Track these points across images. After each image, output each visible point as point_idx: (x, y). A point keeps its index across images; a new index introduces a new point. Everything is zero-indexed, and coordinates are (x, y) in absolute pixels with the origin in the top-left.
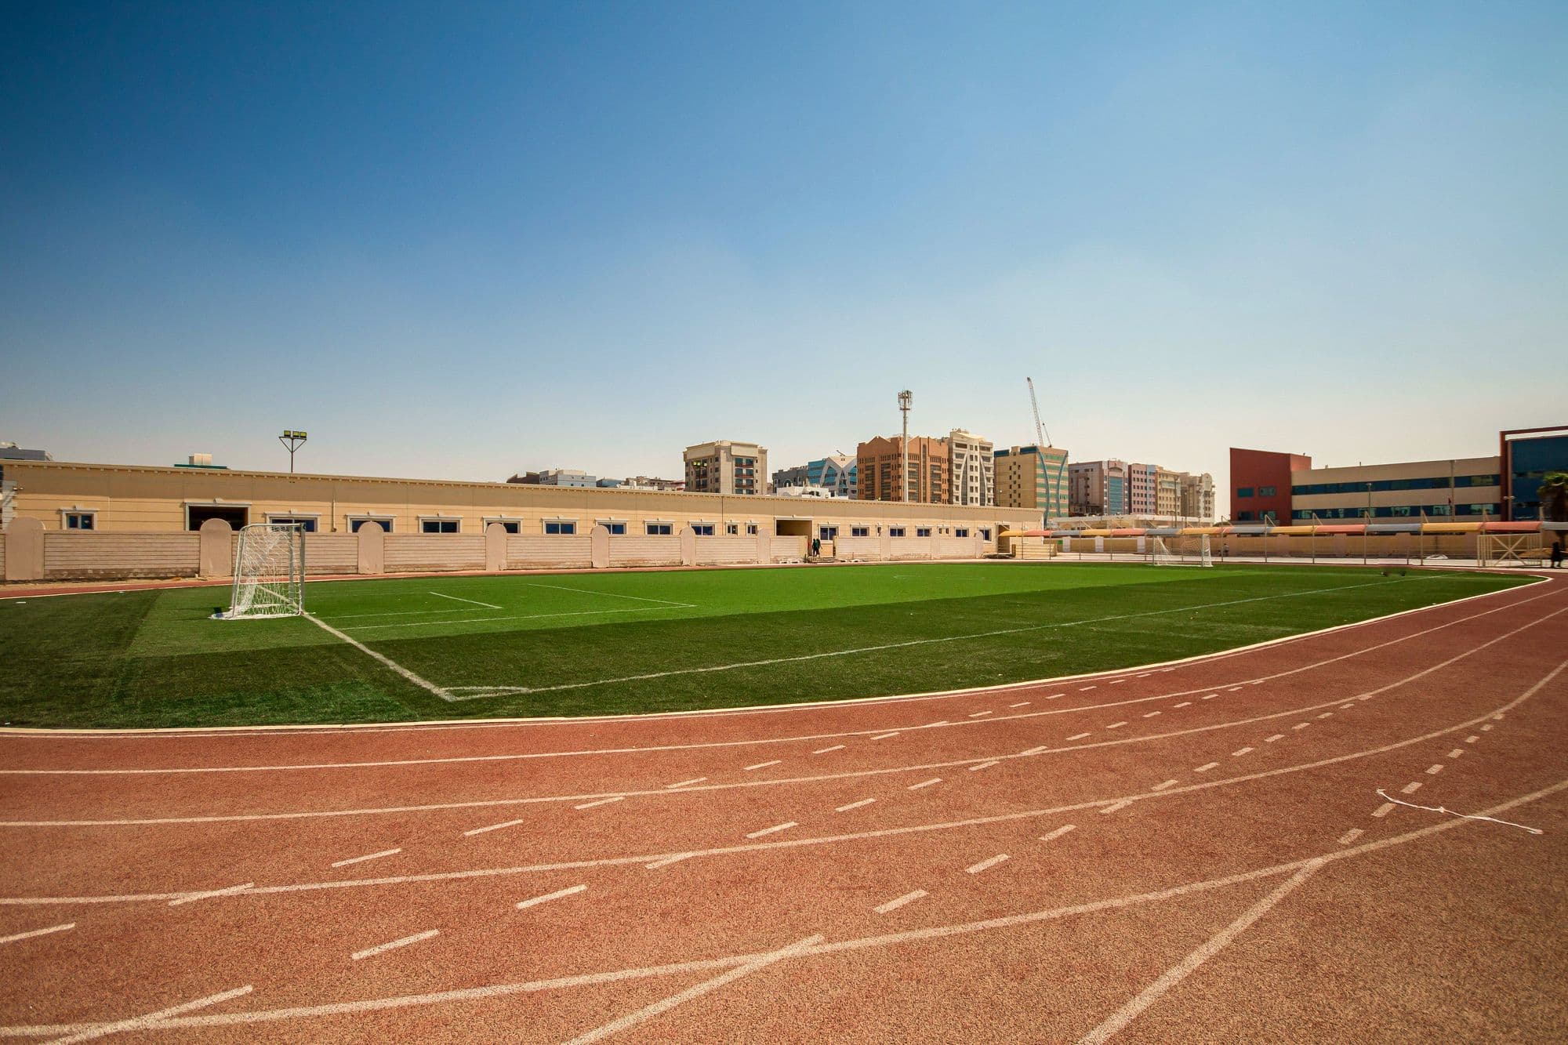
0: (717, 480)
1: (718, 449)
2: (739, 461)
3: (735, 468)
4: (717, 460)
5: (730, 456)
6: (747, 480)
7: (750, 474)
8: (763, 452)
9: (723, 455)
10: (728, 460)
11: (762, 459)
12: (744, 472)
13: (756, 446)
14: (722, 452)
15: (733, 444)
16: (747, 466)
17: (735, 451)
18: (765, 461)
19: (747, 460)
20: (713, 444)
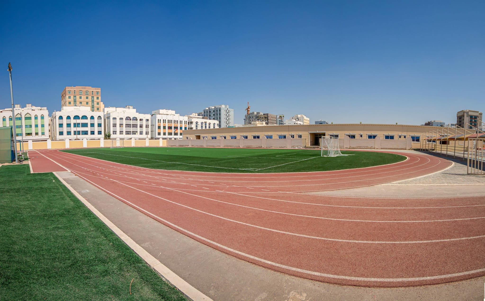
0: (463, 123)
1: (464, 112)
2: (471, 117)
3: (470, 119)
4: (464, 116)
5: (468, 115)
6: (474, 124)
7: (476, 121)
8: (481, 114)
9: (465, 115)
10: (467, 117)
11: (480, 117)
12: (473, 121)
13: (478, 112)
14: (465, 114)
15: (469, 111)
16: (474, 118)
17: (470, 113)
18: (481, 117)
19: (474, 117)
20: (463, 111)
